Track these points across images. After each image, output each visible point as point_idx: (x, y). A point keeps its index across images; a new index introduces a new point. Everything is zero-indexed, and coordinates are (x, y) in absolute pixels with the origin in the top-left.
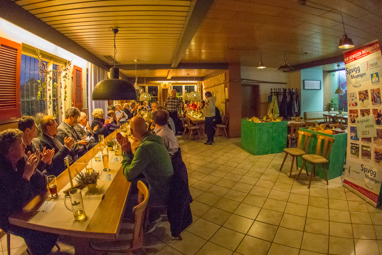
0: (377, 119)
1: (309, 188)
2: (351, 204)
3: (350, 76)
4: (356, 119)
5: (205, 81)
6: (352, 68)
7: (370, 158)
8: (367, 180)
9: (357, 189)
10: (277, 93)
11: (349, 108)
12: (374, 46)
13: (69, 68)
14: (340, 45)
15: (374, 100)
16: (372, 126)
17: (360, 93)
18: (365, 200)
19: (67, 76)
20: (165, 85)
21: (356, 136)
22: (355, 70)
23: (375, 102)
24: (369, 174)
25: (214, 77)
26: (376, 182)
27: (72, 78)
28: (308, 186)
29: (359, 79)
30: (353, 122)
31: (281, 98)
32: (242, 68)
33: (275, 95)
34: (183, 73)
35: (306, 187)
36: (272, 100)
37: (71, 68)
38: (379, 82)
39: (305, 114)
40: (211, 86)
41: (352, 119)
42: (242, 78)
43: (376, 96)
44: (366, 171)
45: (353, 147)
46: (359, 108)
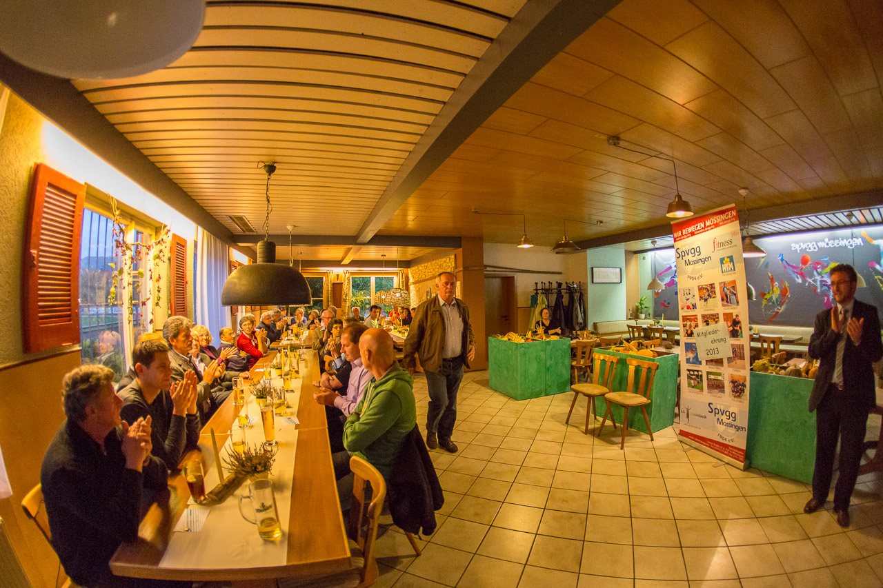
0: (731, 328)
1: (622, 448)
2: (697, 467)
3: (683, 261)
4: (694, 330)
5: (414, 268)
6: (687, 248)
7: (724, 392)
8: (721, 428)
9: (704, 443)
10: (545, 290)
11: (682, 313)
12: (728, 215)
13: (165, 240)
14: (668, 213)
15: (725, 298)
16: (724, 340)
17: (701, 289)
18: (721, 461)
19: (161, 254)
20: (338, 275)
21: (696, 358)
22: (693, 252)
23: (727, 302)
24: (724, 417)
25: (433, 260)
26: (738, 428)
27: (169, 259)
28: (620, 445)
29: (699, 266)
30: (690, 335)
31: (553, 298)
32: (485, 245)
33: (543, 293)
34: (373, 252)
35: (616, 448)
36: (538, 302)
37: (168, 239)
38: (734, 270)
39: (595, 325)
40: (427, 278)
41: (687, 330)
42: (485, 263)
43: (728, 293)
44: (717, 412)
45: (692, 375)
46: (699, 312)
